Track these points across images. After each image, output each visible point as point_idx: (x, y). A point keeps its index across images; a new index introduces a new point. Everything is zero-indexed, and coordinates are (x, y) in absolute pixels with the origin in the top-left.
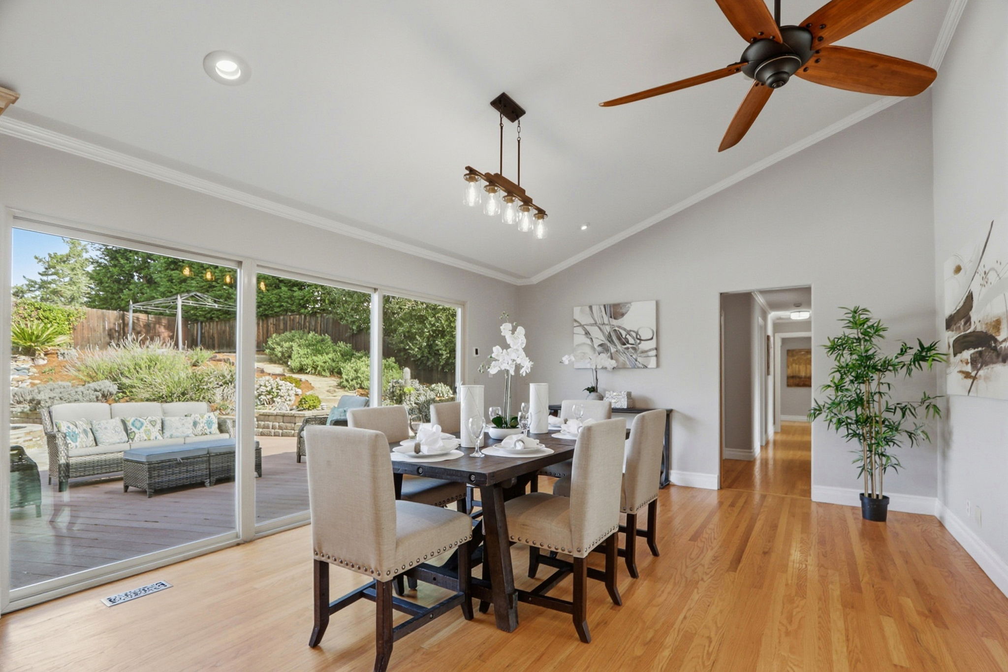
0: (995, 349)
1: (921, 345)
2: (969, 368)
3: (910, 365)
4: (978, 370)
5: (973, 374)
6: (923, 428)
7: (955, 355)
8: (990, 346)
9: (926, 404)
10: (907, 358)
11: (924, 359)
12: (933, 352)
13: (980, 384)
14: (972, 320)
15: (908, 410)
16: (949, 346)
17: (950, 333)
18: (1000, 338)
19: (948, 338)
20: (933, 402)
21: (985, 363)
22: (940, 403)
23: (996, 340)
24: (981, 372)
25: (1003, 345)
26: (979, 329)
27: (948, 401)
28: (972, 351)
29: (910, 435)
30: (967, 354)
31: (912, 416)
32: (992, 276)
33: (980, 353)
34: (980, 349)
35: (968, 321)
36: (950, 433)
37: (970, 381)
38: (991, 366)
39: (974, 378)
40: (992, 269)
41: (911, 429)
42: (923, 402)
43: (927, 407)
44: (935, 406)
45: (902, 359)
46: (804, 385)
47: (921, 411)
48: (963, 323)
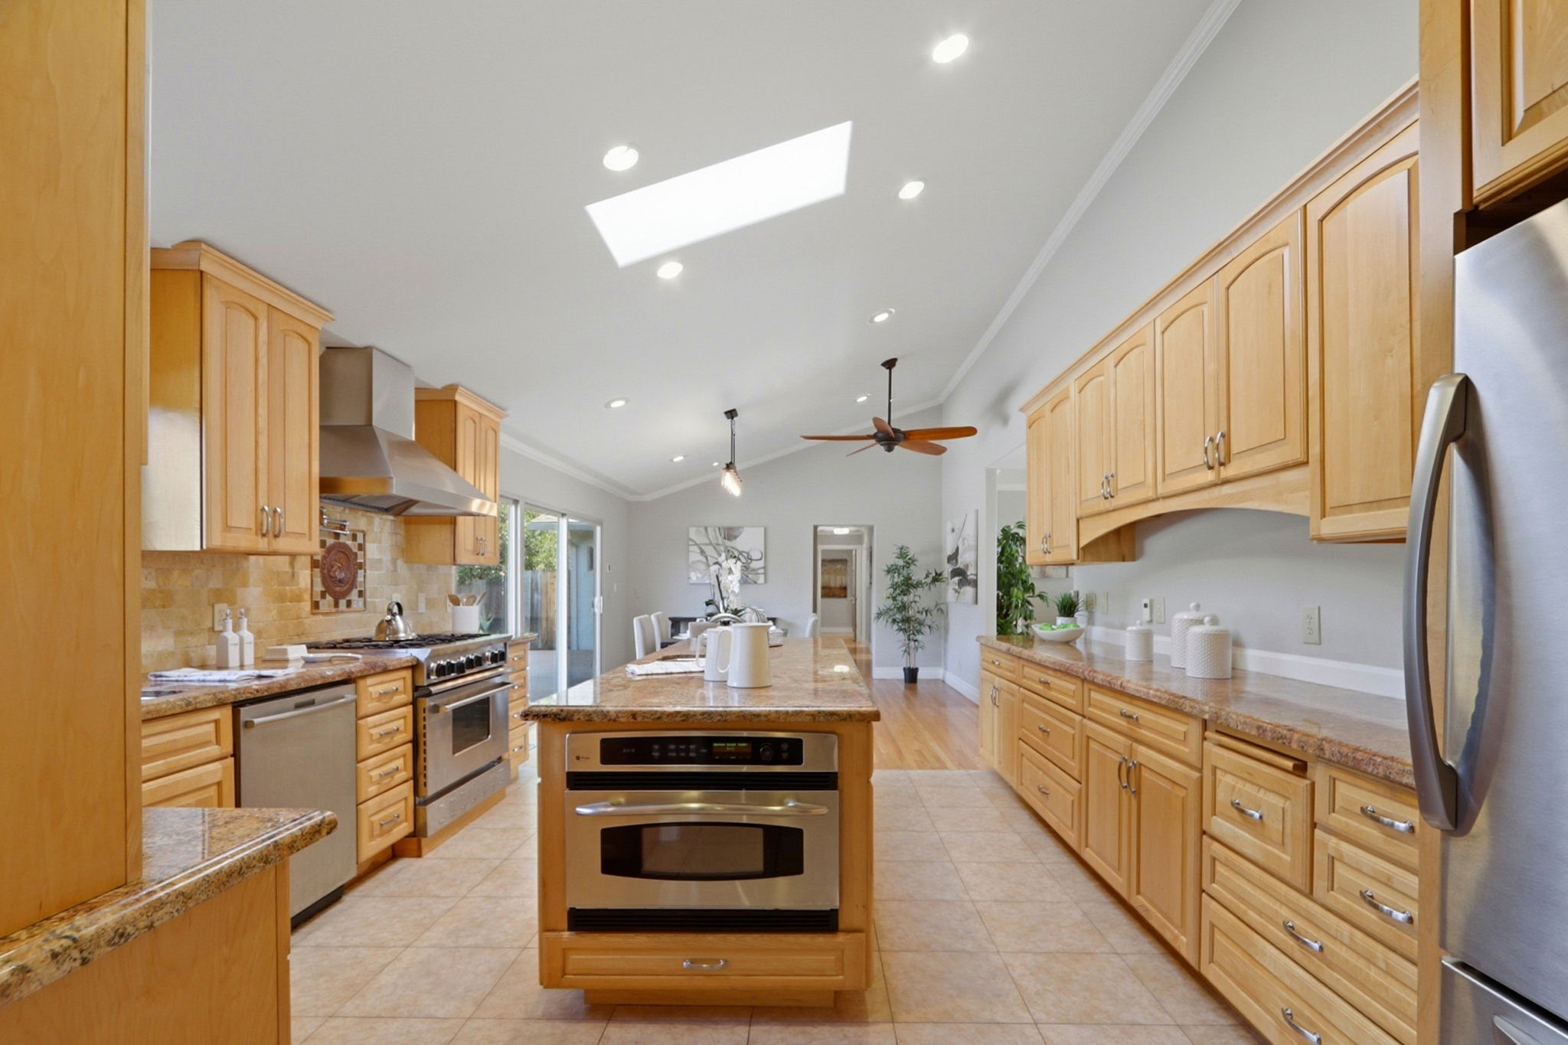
0: (967, 578)
1: (937, 572)
2: (957, 587)
3: (930, 584)
4: (961, 588)
5: (959, 590)
6: (936, 623)
7: (951, 578)
8: (965, 577)
10: (929, 580)
11: (937, 581)
12: (941, 577)
13: (961, 595)
14: (959, 561)
15: (929, 612)
16: (949, 574)
17: (948, 566)
18: (968, 572)
19: (947, 569)
20: (941, 607)
21: (963, 585)
22: (944, 610)
23: (966, 574)
25: (970, 578)
26: (961, 567)
27: (947, 607)
28: (959, 578)
29: (929, 627)
30: (957, 579)
31: (931, 615)
32: (966, 542)
33: (961, 579)
35: (957, 561)
37: (958, 594)
38: (966, 587)
39: (960, 592)
40: (966, 539)
41: (930, 623)
42: (936, 607)
43: (938, 610)
44: (941, 609)
45: (926, 580)
46: (834, 596)
47: (935, 612)
48: (954, 561)
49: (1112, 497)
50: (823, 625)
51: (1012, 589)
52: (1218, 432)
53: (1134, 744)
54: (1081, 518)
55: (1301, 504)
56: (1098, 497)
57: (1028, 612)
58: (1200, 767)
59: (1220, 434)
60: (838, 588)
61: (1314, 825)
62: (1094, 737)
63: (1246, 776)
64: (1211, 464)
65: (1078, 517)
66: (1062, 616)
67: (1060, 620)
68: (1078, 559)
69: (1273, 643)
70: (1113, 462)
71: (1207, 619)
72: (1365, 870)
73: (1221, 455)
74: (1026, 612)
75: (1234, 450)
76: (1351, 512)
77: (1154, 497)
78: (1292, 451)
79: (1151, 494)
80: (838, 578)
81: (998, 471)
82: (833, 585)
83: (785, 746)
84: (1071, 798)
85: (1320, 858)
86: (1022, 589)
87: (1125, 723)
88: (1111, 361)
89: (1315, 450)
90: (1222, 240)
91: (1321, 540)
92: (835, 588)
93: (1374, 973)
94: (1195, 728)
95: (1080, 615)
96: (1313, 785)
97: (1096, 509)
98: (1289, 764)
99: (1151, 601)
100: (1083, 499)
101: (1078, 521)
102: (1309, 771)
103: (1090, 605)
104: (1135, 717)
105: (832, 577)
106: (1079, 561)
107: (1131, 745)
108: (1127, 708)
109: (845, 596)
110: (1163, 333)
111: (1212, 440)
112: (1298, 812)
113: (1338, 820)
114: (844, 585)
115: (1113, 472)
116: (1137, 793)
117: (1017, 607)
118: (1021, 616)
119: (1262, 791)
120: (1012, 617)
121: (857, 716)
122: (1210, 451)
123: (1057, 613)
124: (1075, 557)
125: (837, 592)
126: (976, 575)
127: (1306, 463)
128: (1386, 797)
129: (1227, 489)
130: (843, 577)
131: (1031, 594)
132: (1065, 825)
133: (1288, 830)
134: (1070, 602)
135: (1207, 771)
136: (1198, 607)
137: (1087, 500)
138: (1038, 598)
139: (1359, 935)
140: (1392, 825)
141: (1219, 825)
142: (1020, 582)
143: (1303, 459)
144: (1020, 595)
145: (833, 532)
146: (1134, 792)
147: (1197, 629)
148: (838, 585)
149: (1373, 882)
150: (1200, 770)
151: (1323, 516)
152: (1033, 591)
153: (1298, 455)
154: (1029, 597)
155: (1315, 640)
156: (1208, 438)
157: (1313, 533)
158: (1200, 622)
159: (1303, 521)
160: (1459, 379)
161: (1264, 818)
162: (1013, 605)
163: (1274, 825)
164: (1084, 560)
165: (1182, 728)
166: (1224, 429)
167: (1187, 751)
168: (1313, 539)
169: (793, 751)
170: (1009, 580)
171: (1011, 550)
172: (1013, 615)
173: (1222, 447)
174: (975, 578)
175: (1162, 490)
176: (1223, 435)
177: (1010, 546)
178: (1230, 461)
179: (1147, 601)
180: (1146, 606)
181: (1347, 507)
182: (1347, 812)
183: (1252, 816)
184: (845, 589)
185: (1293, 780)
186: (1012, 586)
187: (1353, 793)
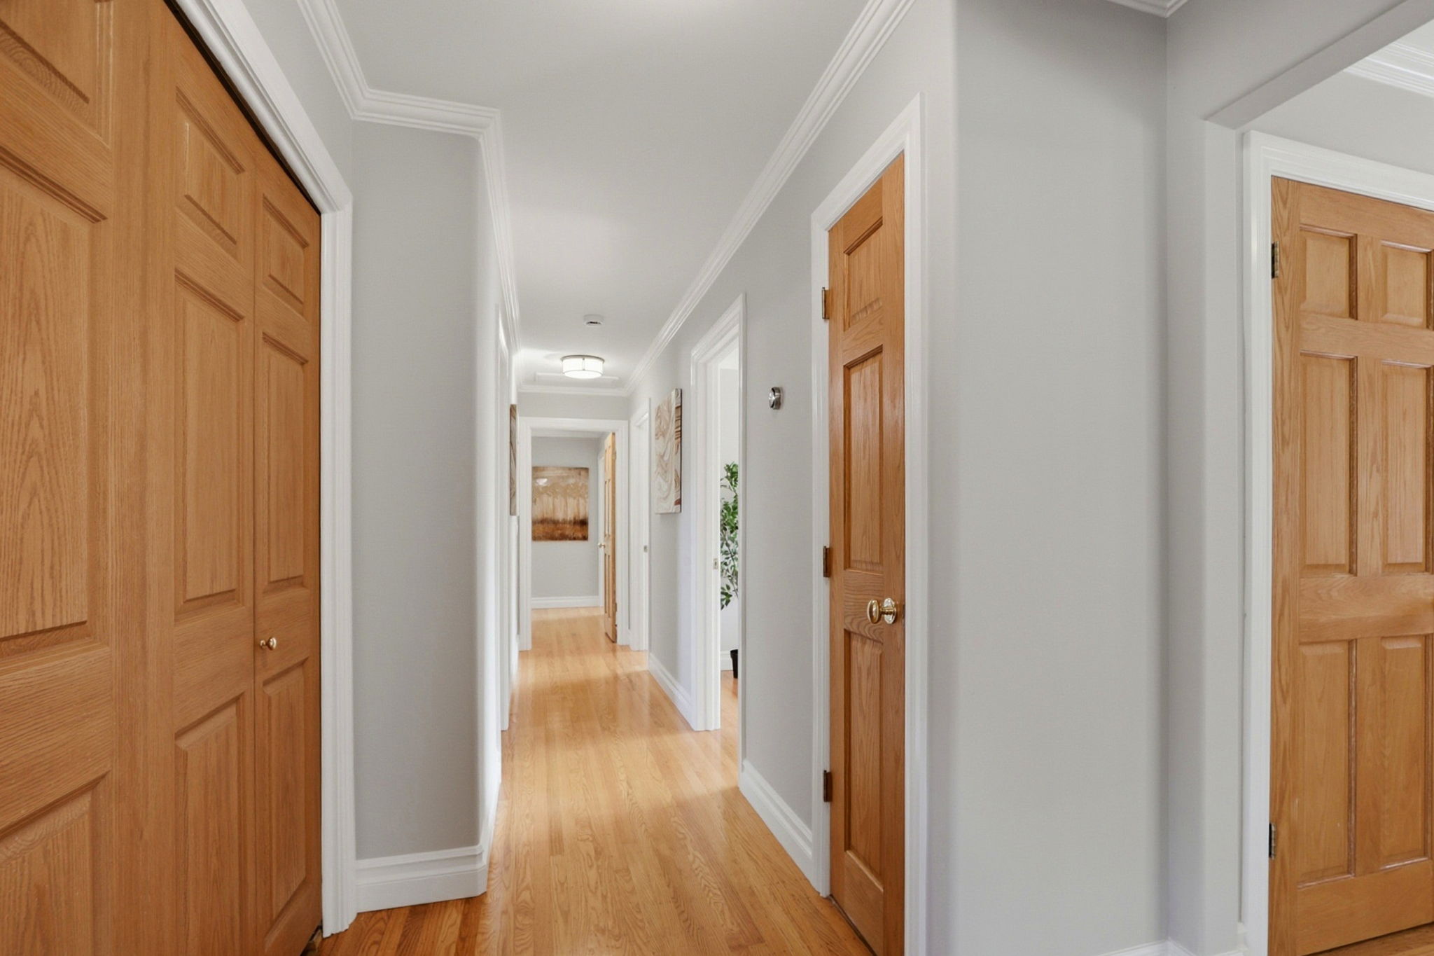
46: (563, 537)
50: (537, 591)
60: (570, 522)
80: (572, 502)
82: (560, 516)
92: (564, 522)
105: (559, 501)
109: (585, 538)
114: (581, 517)
125: (569, 531)
130: (581, 501)
145: (561, 371)
148: (570, 516)
184: (583, 523)
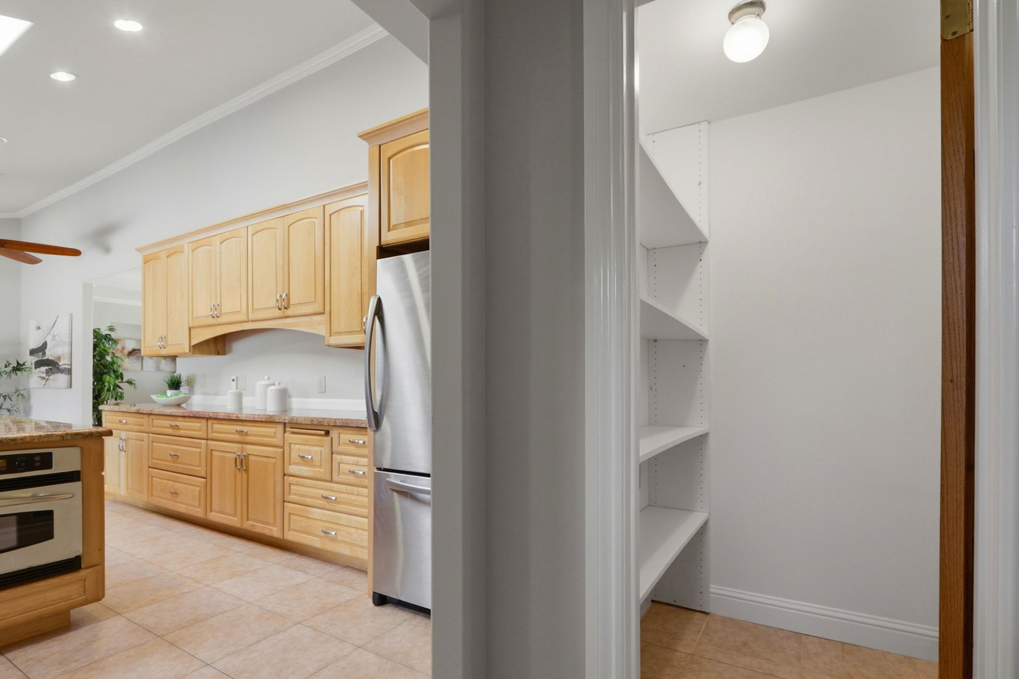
0: (58, 368)
1: (18, 362)
2: (44, 375)
3: (10, 372)
4: (50, 376)
5: (47, 378)
6: (16, 407)
7: (36, 368)
8: (56, 367)
9: (17, 394)
10: (9, 369)
11: (18, 370)
12: (24, 367)
13: (50, 382)
14: (47, 353)
15: (7, 397)
16: (32, 364)
17: (32, 357)
18: (60, 364)
19: (31, 360)
20: (22, 392)
21: (53, 373)
22: (25, 394)
23: (58, 364)
24: (50, 377)
25: (62, 367)
26: (50, 358)
27: (29, 392)
28: (47, 368)
29: (8, 410)
30: (43, 369)
31: (9, 400)
32: (57, 338)
33: (51, 369)
34: (51, 367)
35: (44, 354)
36: (30, 408)
37: (45, 381)
38: (56, 375)
39: (47, 380)
40: (57, 335)
41: (9, 407)
42: (16, 392)
43: (18, 396)
44: (22, 395)
45: (6, 369)
47: (14, 398)
48: (41, 354)
49: (218, 317)
51: (105, 376)
52: (284, 293)
53: (244, 446)
54: (193, 328)
55: (322, 330)
56: (207, 316)
57: (119, 394)
58: (282, 445)
59: (285, 294)
61: (332, 453)
62: (215, 449)
63: (305, 443)
64: (280, 307)
65: (191, 325)
66: (170, 389)
67: (170, 393)
68: (190, 351)
69: (305, 394)
70: (219, 297)
71: (276, 383)
72: (350, 462)
73: (285, 305)
74: (117, 394)
75: (291, 303)
76: (341, 335)
77: (247, 320)
78: (317, 308)
79: (245, 318)
81: (94, 286)
83: (37, 459)
84: (198, 489)
85: (335, 464)
86: (114, 376)
87: (238, 436)
88: (218, 240)
89: (327, 308)
90: (287, 203)
91: (329, 346)
93: (354, 497)
94: (280, 428)
95: (184, 389)
96: (332, 438)
97: (206, 323)
98: (323, 432)
99: (237, 378)
100: (194, 316)
101: (190, 329)
102: (330, 433)
103: (191, 382)
104: (245, 431)
106: (191, 353)
107: (243, 446)
108: (239, 428)
110: (253, 235)
111: (280, 296)
112: (326, 450)
113: (342, 448)
115: (218, 302)
116: (246, 471)
117: (109, 390)
118: (112, 397)
119: (312, 447)
120: (104, 398)
121: (96, 434)
122: (279, 301)
123: (167, 387)
124: (187, 351)
126: (71, 365)
127: (324, 313)
128: (356, 434)
129: (288, 321)
131: (121, 381)
132: (194, 506)
133: (323, 459)
134: (177, 381)
135: (286, 448)
136: (269, 378)
137: (197, 317)
138: (126, 384)
139: (348, 487)
140: (358, 442)
141: (292, 469)
142: (112, 371)
143: (322, 311)
144: (112, 380)
146: (245, 470)
147: (272, 387)
149: (354, 466)
150: (283, 447)
151: (331, 336)
152: (122, 379)
153: (321, 310)
154: (119, 382)
155: (323, 391)
156: (279, 295)
157: (326, 343)
158: (274, 384)
159: (323, 337)
160: (378, 297)
161: (313, 458)
162: (106, 388)
163: (317, 459)
164: (194, 353)
165: (273, 430)
166: (287, 292)
167: (278, 441)
168: (327, 345)
169: (46, 460)
170: (101, 370)
171: (105, 346)
172: (106, 396)
173: (286, 300)
174: (69, 367)
175: (251, 317)
176: (286, 295)
177: (103, 343)
178: (289, 308)
179: (235, 378)
180: (233, 380)
181: (339, 333)
182: (344, 444)
183: (308, 458)
185: (325, 438)
186: (104, 373)
187: (346, 436)
